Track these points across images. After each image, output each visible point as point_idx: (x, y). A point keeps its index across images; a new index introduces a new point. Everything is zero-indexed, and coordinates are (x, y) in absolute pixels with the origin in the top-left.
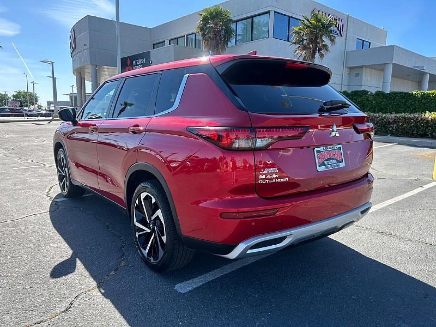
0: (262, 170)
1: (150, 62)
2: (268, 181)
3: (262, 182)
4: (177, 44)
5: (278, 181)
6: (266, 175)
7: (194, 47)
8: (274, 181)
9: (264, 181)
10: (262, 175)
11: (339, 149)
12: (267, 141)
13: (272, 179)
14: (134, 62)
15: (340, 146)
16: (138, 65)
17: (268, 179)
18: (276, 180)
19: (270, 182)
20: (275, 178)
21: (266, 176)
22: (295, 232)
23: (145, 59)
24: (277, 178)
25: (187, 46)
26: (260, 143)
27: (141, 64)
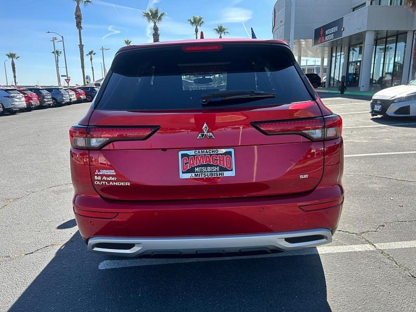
0: (97, 171)
1: (342, 30)
2: (104, 182)
3: (98, 183)
4: (380, 4)
5: (117, 184)
6: (102, 176)
7: (399, 4)
8: (111, 183)
9: (100, 183)
10: (98, 175)
11: (230, 153)
12: (102, 140)
13: (109, 182)
14: (327, 32)
15: (232, 150)
16: (330, 34)
17: (104, 180)
18: (114, 183)
19: (107, 184)
20: (113, 181)
21: (102, 178)
22: (143, 242)
23: (337, 27)
24: (115, 181)
25: (391, 4)
26: (95, 142)
27: (333, 33)
